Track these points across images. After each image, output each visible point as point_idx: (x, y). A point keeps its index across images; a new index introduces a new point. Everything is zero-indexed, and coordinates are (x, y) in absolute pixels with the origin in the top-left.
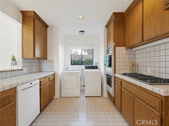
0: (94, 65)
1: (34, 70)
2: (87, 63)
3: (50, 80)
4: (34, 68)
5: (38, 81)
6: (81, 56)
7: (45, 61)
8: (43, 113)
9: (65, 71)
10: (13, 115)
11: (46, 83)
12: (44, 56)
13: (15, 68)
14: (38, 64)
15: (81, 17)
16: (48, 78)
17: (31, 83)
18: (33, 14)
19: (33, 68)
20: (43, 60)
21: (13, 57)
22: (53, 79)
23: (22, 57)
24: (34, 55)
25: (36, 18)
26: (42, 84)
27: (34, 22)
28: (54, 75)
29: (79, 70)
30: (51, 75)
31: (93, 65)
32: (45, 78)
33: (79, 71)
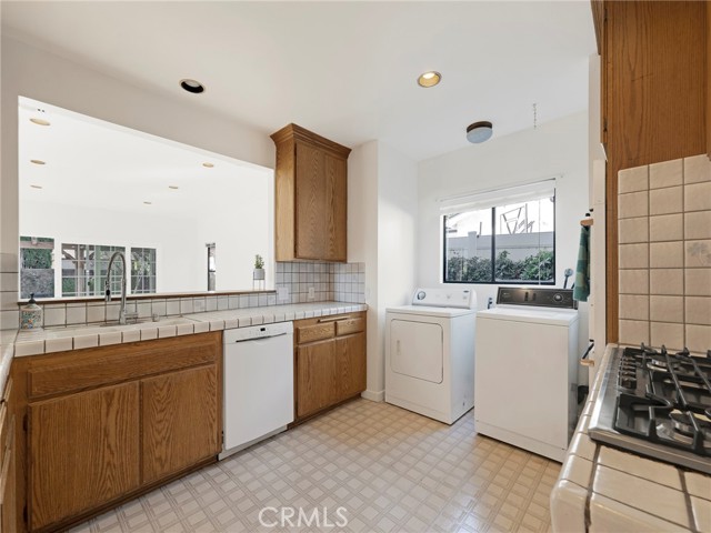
0: (559, 285)
1: (311, 296)
2: (536, 272)
3: (340, 331)
4: (311, 289)
5: (289, 328)
6: (490, 239)
7: (342, 266)
8: (296, 433)
9: (413, 304)
10: (214, 395)
11: (319, 337)
12: (332, 250)
13: (258, 286)
14: (325, 278)
15: (429, 76)
16: (332, 323)
17: (263, 330)
18: (291, 133)
19: (307, 288)
20: (337, 266)
21: (259, 258)
22: (358, 329)
23: (276, 257)
24: (295, 251)
25: (303, 139)
26: (302, 339)
27: (295, 154)
28: (363, 315)
29: (466, 304)
30: (348, 314)
31: (554, 284)
32: (319, 322)
33: (468, 308)
